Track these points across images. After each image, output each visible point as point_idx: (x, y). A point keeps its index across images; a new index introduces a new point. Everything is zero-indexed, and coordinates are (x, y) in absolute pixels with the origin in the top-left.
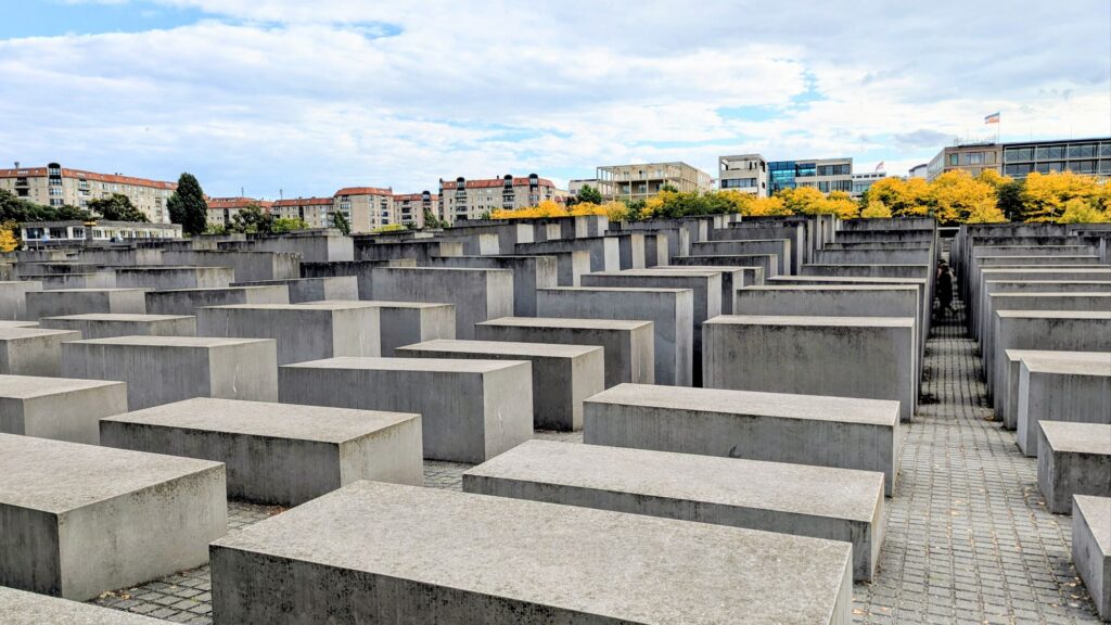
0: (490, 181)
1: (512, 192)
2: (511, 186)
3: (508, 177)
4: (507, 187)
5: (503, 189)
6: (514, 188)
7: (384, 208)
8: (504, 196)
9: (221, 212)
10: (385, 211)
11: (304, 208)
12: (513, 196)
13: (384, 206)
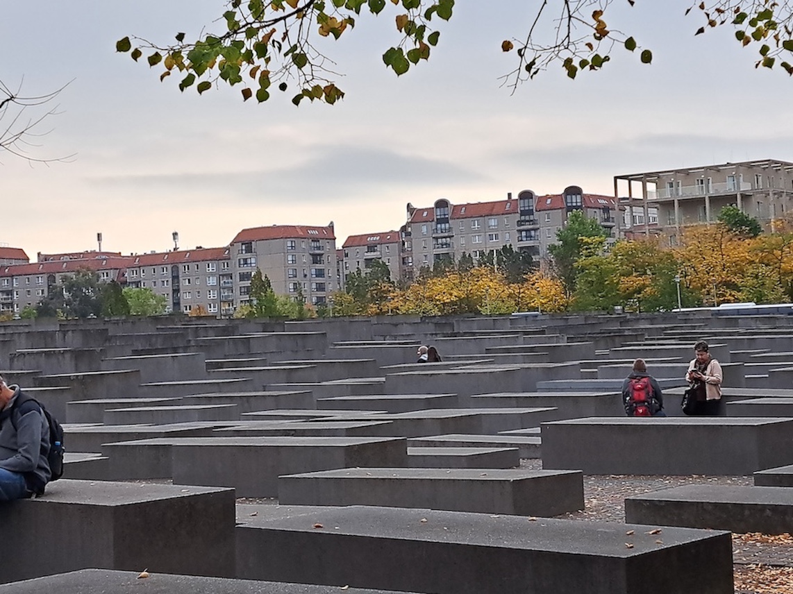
0: (493, 204)
1: (533, 222)
2: (530, 212)
3: (526, 195)
4: (523, 213)
5: (517, 217)
6: (536, 215)
7: (315, 262)
8: (520, 231)
9: (42, 281)
10: (318, 266)
11: (181, 267)
12: (535, 230)
13: (316, 258)
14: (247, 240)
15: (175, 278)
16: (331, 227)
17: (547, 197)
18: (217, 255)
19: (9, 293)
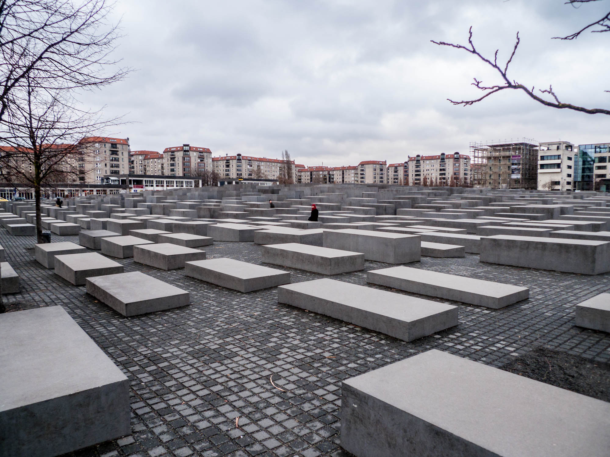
0: (433, 156)
1: (444, 162)
3: (443, 154)
4: (442, 159)
5: (440, 160)
6: (445, 160)
7: (381, 171)
8: (440, 164)
9: (309, 173)
10: (382, 172)
11: (345, 171)
12: (445, 164)
13: (381, 170)
14: (363, 164)
15: (343, 174)
16: (386, 162)
17: (449, 155)
18: (355, 168)
19: (300, 176)
